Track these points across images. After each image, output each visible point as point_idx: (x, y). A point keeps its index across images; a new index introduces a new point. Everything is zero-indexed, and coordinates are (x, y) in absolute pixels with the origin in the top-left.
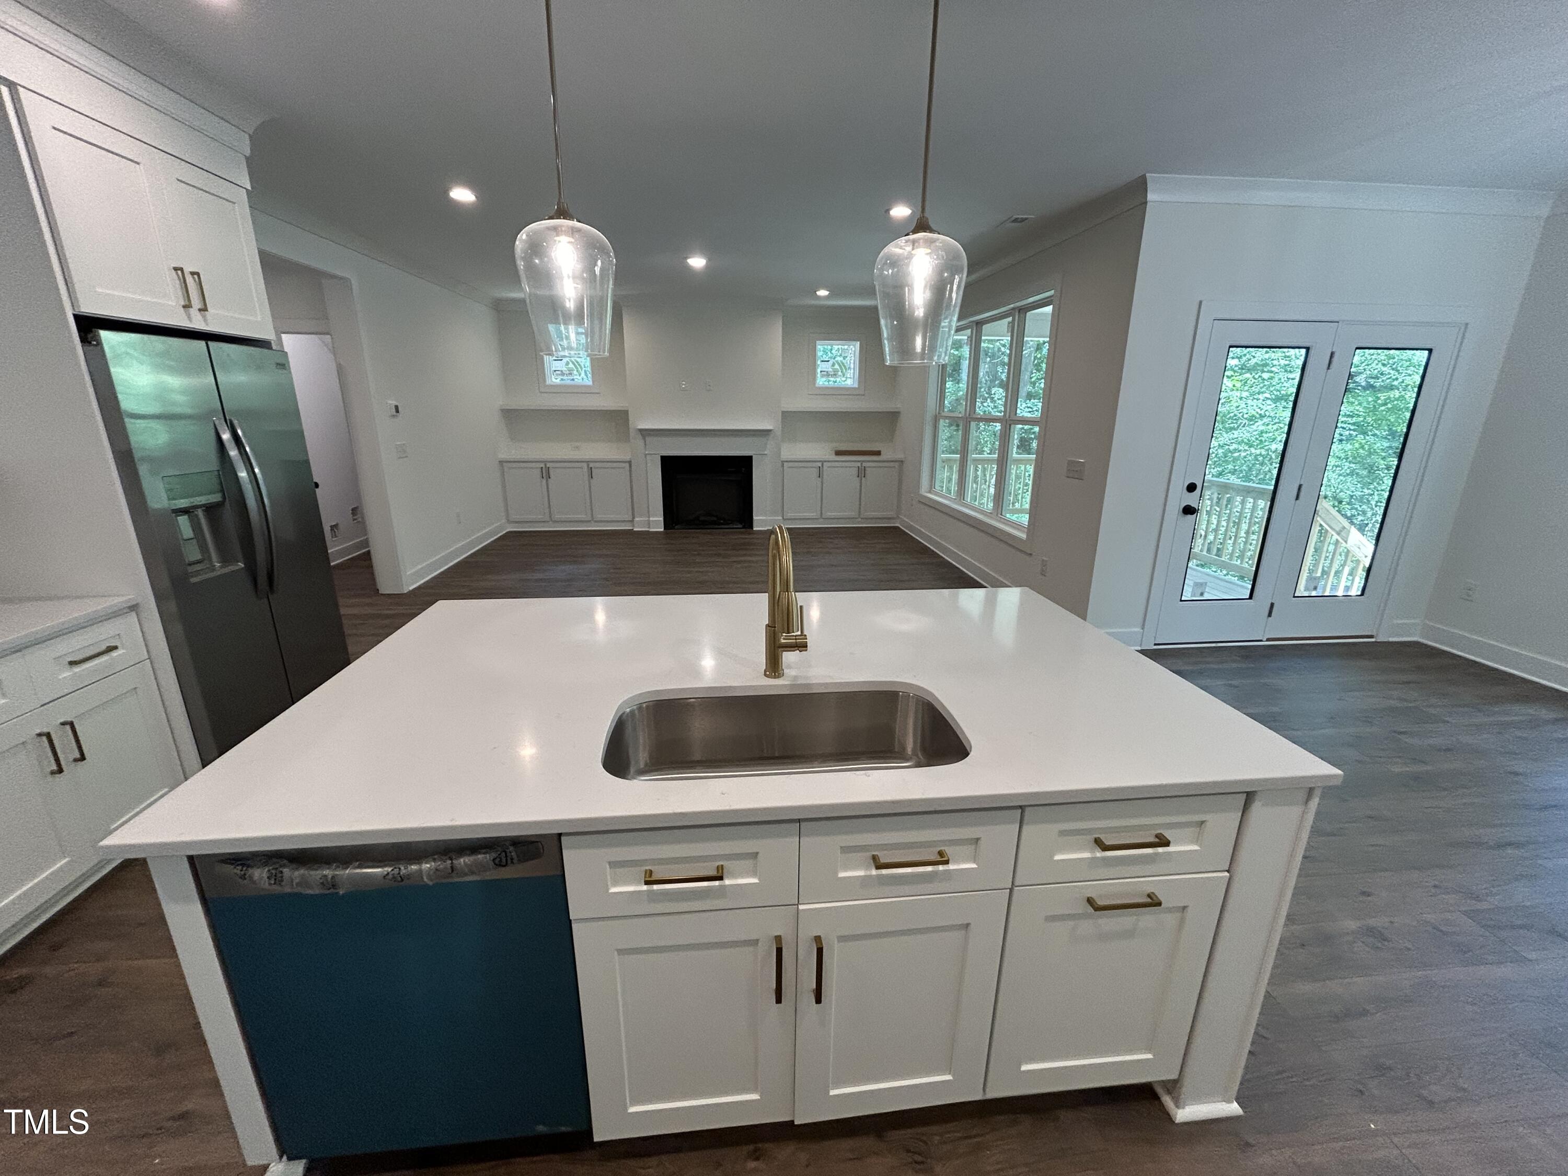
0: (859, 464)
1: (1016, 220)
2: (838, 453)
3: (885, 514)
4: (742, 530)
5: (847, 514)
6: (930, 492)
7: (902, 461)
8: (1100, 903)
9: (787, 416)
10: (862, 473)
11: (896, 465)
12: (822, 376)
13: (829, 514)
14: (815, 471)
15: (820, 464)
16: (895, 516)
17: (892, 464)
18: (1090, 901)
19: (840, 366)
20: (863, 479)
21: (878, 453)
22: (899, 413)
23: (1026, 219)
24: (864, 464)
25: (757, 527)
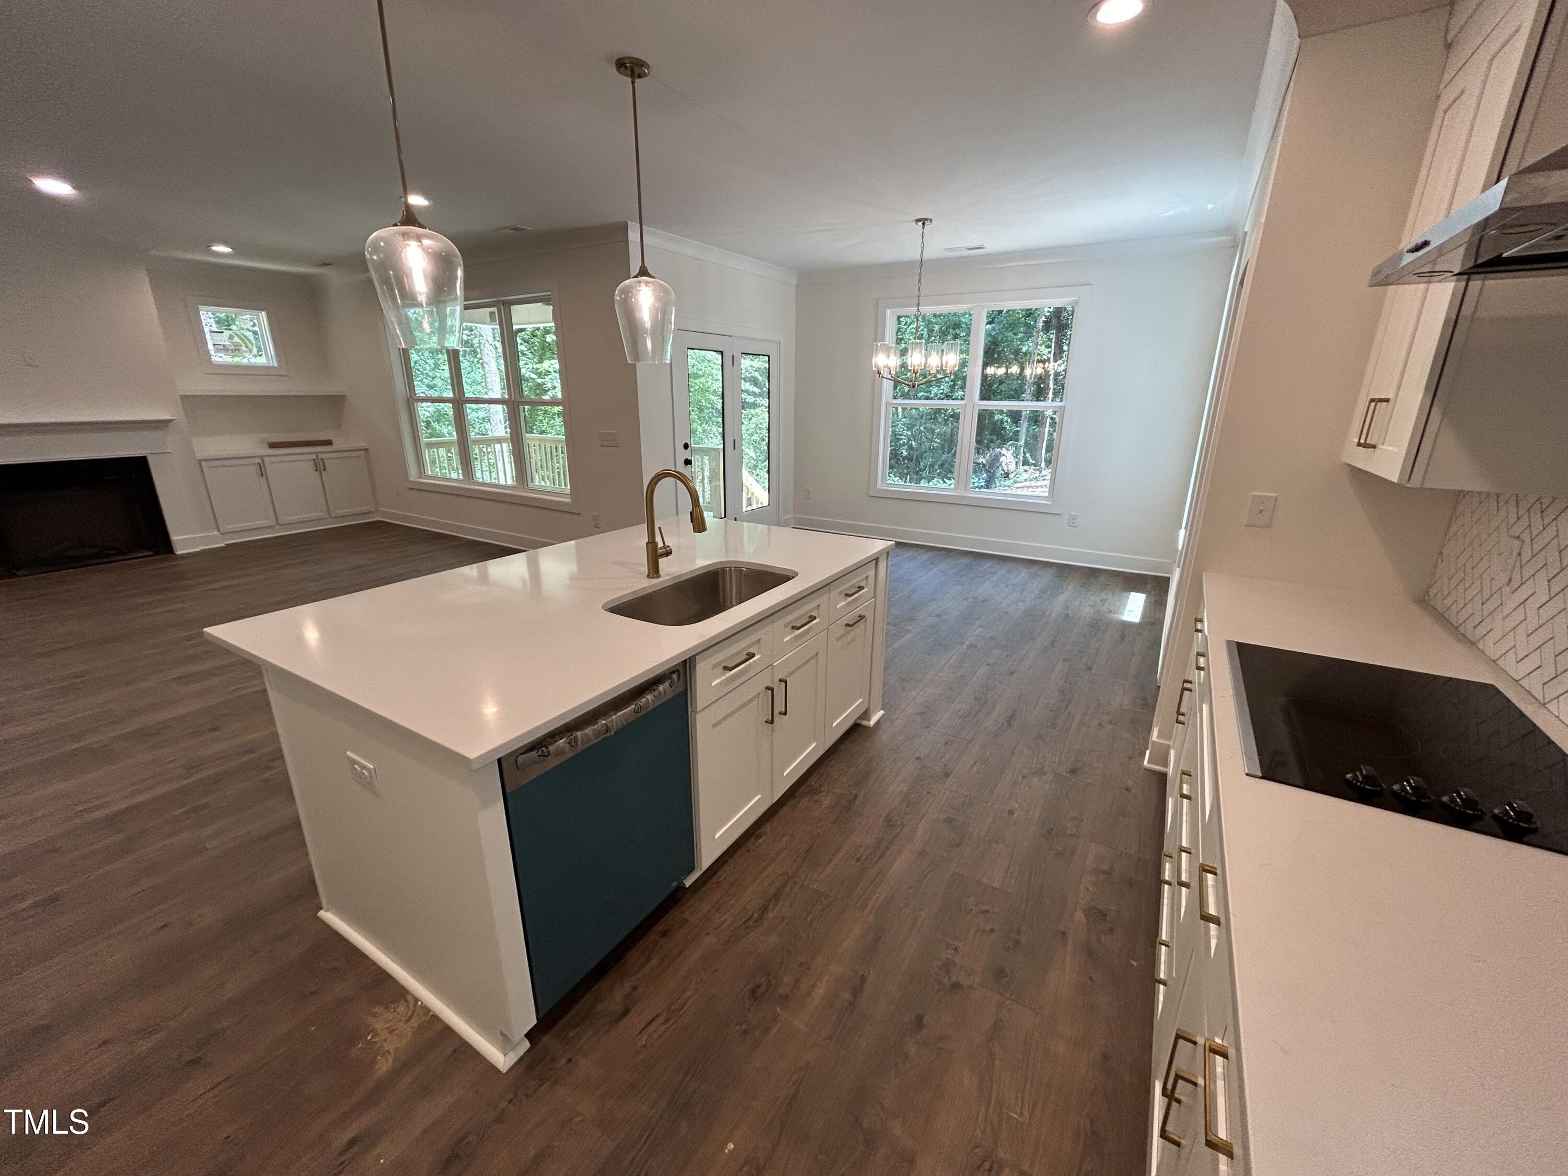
0: (314, 457)
1: (517, 229)
2: (273, 445)
3: (364, 509)
4: (155, 558)
5: (312, 515)
6: (420, 478)
7: (367, 449)
8: (851, 623)
9: (191, 403)
10: (319, 466)
11: (362, 453)
12: (217, 351)
13: (288, 519)
14: (254, 470)
15: (258, 460)
16: (374, 510)
17: (356, 453)
18: (847, 625)
19: (242, 340)
20: (323, 472)
21: (329, 443)
22: (344, 396)
23: (525, 229)
24: (321, 456)
25: (181, 550)
